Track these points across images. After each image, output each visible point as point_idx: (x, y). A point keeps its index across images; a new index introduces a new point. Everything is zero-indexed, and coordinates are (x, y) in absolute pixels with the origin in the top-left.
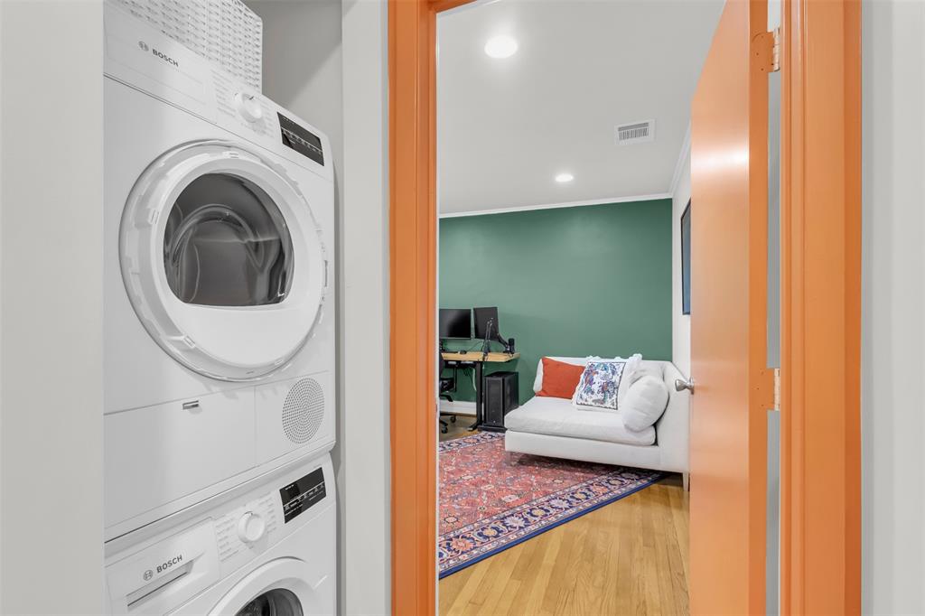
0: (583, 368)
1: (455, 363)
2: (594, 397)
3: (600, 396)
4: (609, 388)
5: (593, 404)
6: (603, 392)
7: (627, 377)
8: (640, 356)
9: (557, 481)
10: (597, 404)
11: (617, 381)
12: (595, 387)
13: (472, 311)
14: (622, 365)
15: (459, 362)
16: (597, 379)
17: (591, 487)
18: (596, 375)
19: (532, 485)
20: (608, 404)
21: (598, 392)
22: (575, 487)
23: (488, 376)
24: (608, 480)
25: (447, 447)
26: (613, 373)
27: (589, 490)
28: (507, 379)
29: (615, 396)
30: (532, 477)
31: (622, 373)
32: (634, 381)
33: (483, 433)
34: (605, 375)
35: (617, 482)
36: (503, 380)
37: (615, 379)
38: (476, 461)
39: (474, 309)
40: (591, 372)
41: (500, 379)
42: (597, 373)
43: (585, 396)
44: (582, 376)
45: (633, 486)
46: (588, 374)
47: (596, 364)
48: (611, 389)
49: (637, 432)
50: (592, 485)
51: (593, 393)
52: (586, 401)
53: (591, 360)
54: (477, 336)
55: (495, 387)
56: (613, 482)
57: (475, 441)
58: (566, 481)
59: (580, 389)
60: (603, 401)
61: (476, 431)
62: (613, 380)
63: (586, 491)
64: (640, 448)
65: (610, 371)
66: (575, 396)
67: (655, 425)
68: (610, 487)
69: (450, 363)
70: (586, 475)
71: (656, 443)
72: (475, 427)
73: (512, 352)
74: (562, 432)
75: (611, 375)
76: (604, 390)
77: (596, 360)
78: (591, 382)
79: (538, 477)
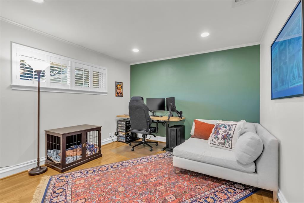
0: (214, 125)
1: (156, 121)
2: (219, 141)
3: (222, 141)
4: (227, 137)
5: (219, 144)
6: (224, 139)
7: (237, 132)
8: (244, 121)
9: (198, 187)
10: (221, 145)
11: (232, 134)
12: (220, 136)
13: (165, 99)
14: (234, 126)
15: (158, 121)
16: (221, 132)
17: (217, 194)
18: (220, 130)
19: (184, 189)
20: (227, 145)
21: (221, 139)
22: (207, 193)
23: (170, 127)
24: (227, 188)
25: (149, 159)
26: (230, 130)
27: (216, 196)
28: (178, 129)
29: (230, 142)
30: (185, 183)
31: (234, 130)
32: (241, 134)
33: (168, 152)
34: (225, 131)
35: (232, 191)
36: (177, 129)
37: (231, 133)
38: (160, 169)
39: (166, 98)
40: (218, 128)
41: (175, 129)
42: (221, 129)
43: (214, 140)
44: (213, 129)
45: (242, 195)
46: (216, 129)
47: (220, 124)
48: (228, 138)
49: (245, 165)
50: (217, 191)
51: (218, 139)
52: (215, 142)
53: (218, 122)
54: (168, 110)
55: (173, 132)
56: (230, 190)
57: (163, 156)
58: (204, 187)
59: (212, 136)
60: (224, 144)
61: (165, 151)
62: (229, 133)
63: (214, 197)
64: (246, 174)
65: (228, 129)
66: (210, 139)
67: (255, 162)
68: (228, 194)
69: (154, 121)
70: (215, 183)
71: (256, 172)
72: (164, 149)
73: (181, 117)
74: (202, 160)
75: (228, 131)
76: (224, 138)
77: (220, 122)
78: (217, 133)
79: (189, 183)
